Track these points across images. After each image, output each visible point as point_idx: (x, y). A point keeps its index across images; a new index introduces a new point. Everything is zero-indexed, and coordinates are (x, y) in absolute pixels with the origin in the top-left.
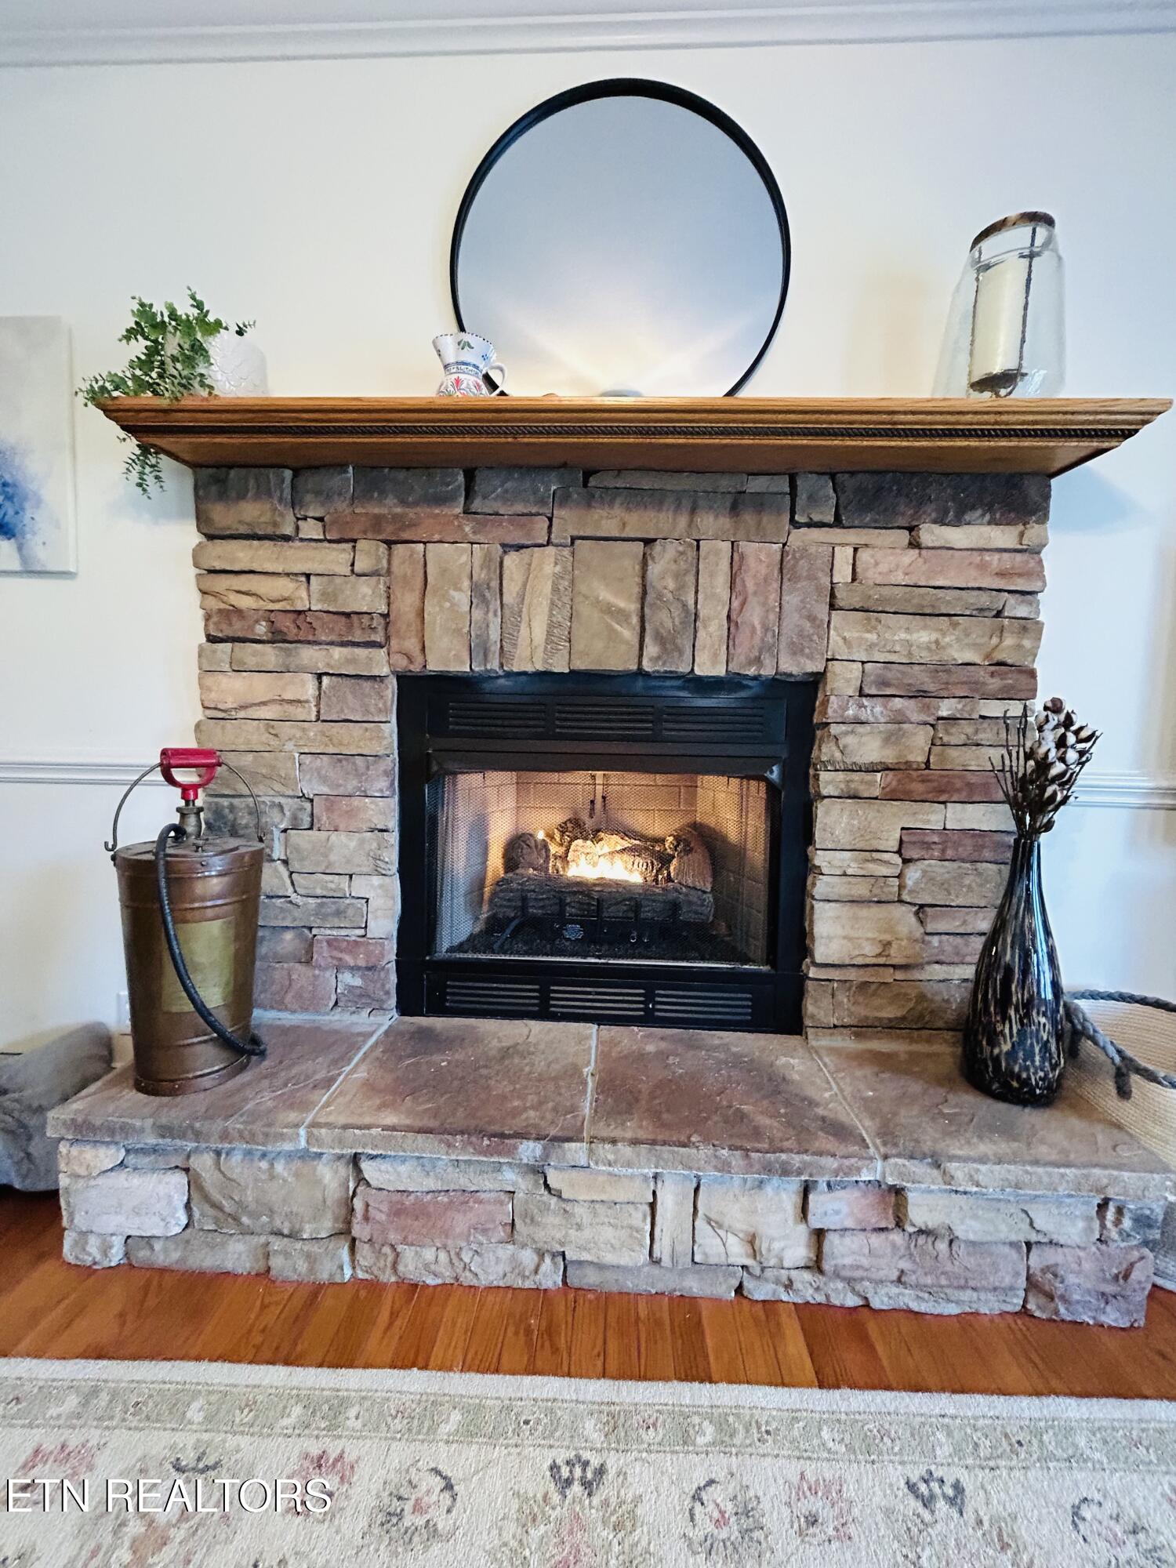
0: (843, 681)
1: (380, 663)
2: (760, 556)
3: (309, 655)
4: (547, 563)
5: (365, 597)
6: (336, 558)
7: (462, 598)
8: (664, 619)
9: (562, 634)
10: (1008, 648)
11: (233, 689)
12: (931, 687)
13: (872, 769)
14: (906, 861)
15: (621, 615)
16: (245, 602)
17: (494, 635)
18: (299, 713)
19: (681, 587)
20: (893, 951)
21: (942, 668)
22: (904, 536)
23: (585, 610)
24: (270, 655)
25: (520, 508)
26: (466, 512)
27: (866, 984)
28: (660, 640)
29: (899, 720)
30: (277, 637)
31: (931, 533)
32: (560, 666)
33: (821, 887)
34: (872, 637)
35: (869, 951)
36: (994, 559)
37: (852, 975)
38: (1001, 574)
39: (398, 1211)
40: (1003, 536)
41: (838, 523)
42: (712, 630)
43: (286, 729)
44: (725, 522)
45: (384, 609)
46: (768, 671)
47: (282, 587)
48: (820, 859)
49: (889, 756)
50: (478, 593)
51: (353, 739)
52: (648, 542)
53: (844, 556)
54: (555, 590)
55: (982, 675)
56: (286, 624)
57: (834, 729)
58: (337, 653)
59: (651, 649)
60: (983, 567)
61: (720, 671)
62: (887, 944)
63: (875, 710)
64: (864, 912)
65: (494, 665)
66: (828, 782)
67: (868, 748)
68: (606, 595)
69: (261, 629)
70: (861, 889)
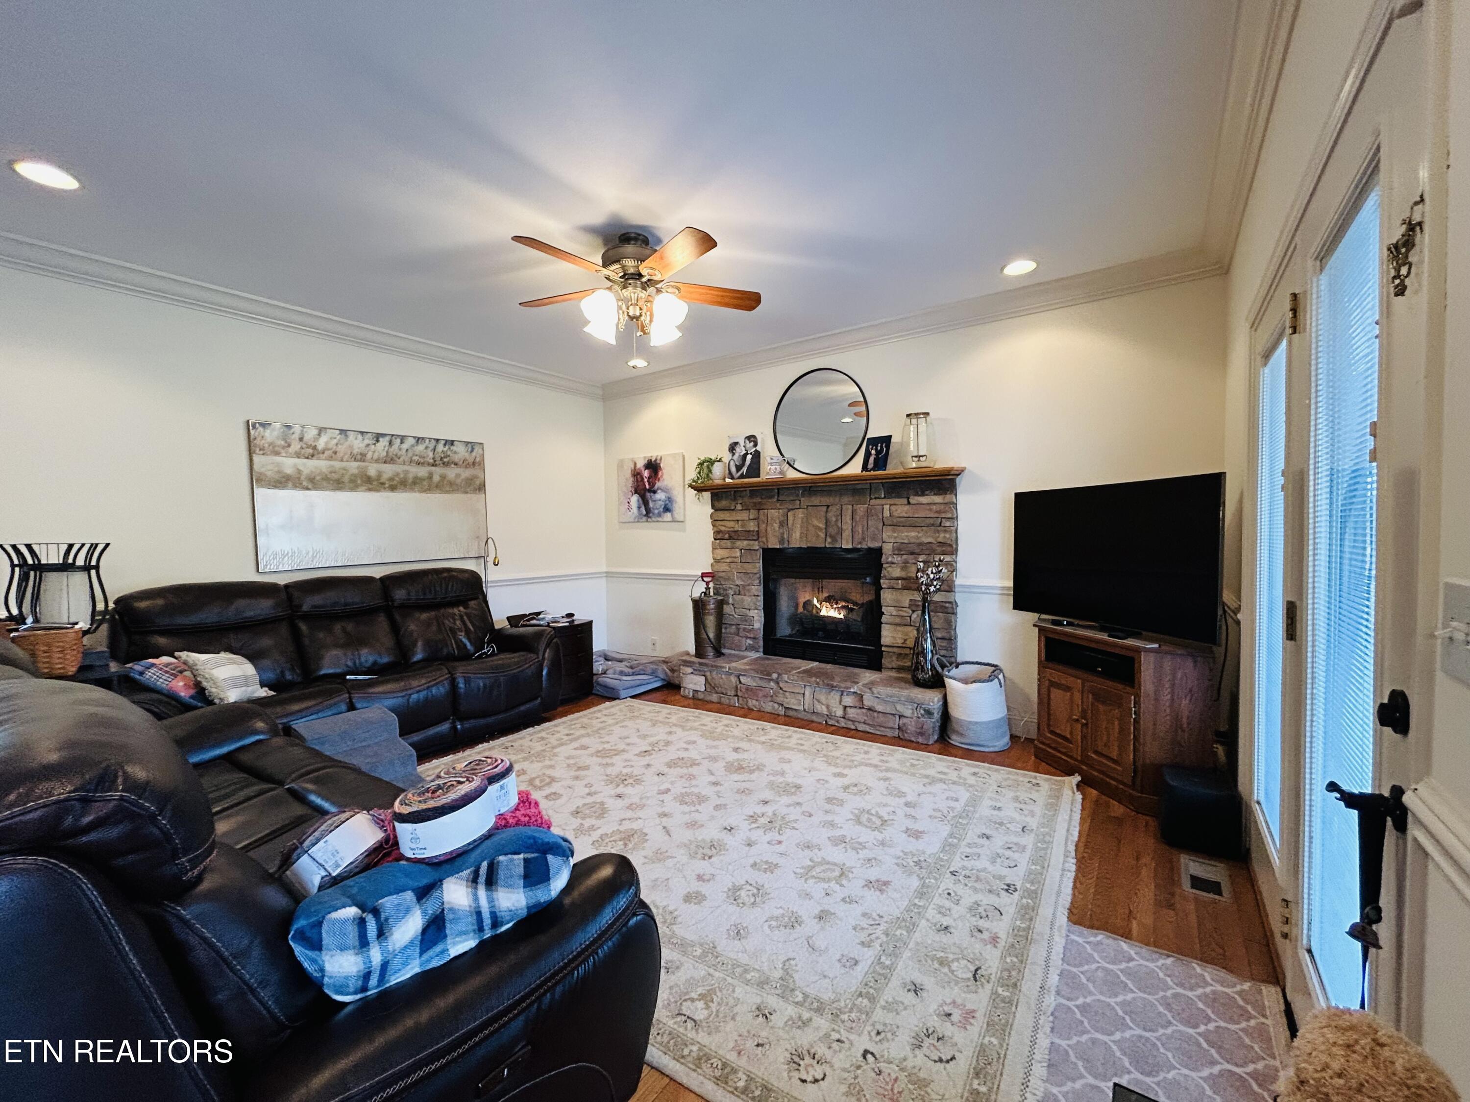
0: (887, 548)
1: (756, 545)
2: (861, 509)
3: (739, 543)
4: (800, 514)
5: (752, 526)
6: (744, 515)
7: (776, 526)
8: (832, 530)
9: (804, 535)
10: (941, 537)
11: (721, 553)
12: (917, 551)
13: (898, 579)
14: (913, 611)
15: (820, 529)
16: (723, 528)
17: (785, 536)
18: (736, 560)
19: (837, 520)
20: (908, 642)
21: (921, 544)
22: (905, 501)
23: (811, 528)
24: (728, 543)
25: (792, 498)
26: (778, 500)
27: (900, 654)
28: (831, 536)
29: (906, 562)
30: (730, 538)
31: (914, 500)
32: (804, 546)
33: (884, 619)
34: (895, 535)
35: (899, 642)
36: (934, 507)
37: (895, 650)
38: (937, 512)
39: (747, 689)
40: (938, 499)
41: (885, 498)
42: (847, 534)
43: (733, 565)
44: (851, 499)
45: (756, 529)
46: (864, 546)
47: (732, 524)
48: (884, 609)
49: (903, 574)
50: (781, 524)
51: (749, 568)
52: (828, 506)
53: (887, 507)
54: (802, 522)
55: (934, 547)
56: (733, 534)
57: (884, 566)
58: (746, 542)
59: (829, 540)
60: (930, 510)
61: (850, 546)
62: (905, 640)
63: (897, 559)
64: (899, 628)
65: (786, 545)
66: (884, 583)
67: (897, 572)
68: (816, 523)
69: (727, 536)
70: (898, 620)
